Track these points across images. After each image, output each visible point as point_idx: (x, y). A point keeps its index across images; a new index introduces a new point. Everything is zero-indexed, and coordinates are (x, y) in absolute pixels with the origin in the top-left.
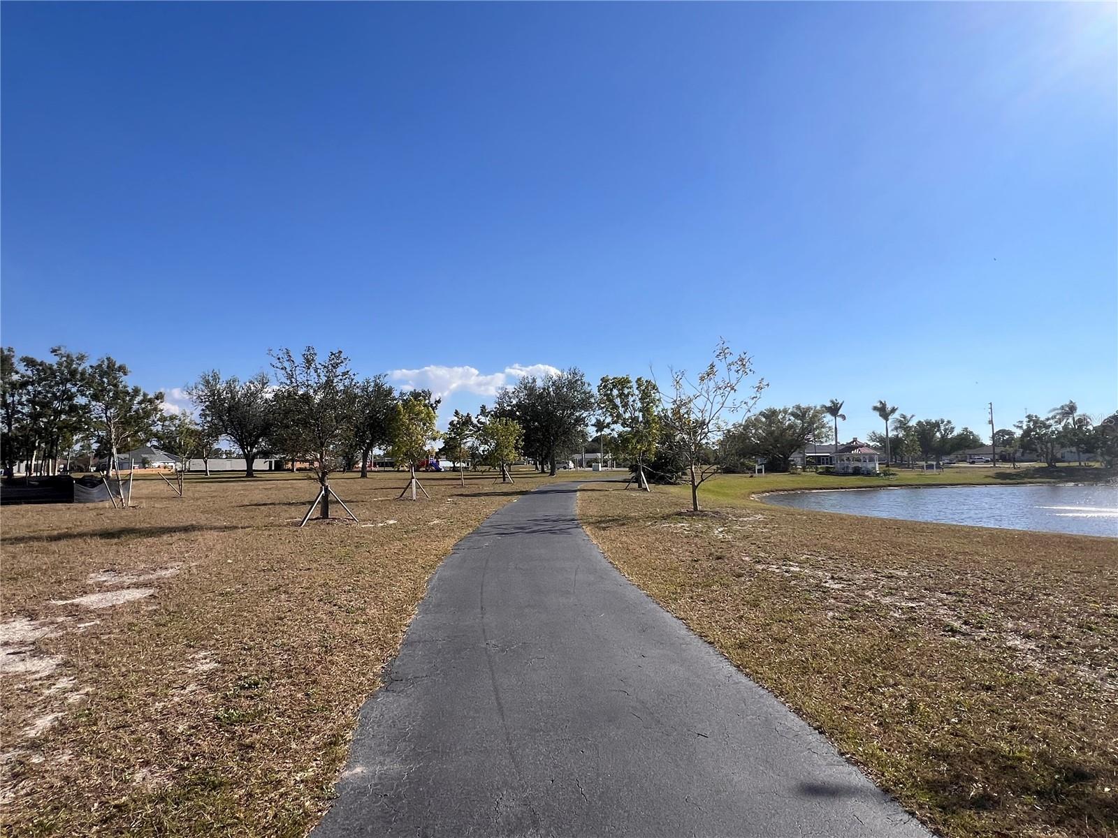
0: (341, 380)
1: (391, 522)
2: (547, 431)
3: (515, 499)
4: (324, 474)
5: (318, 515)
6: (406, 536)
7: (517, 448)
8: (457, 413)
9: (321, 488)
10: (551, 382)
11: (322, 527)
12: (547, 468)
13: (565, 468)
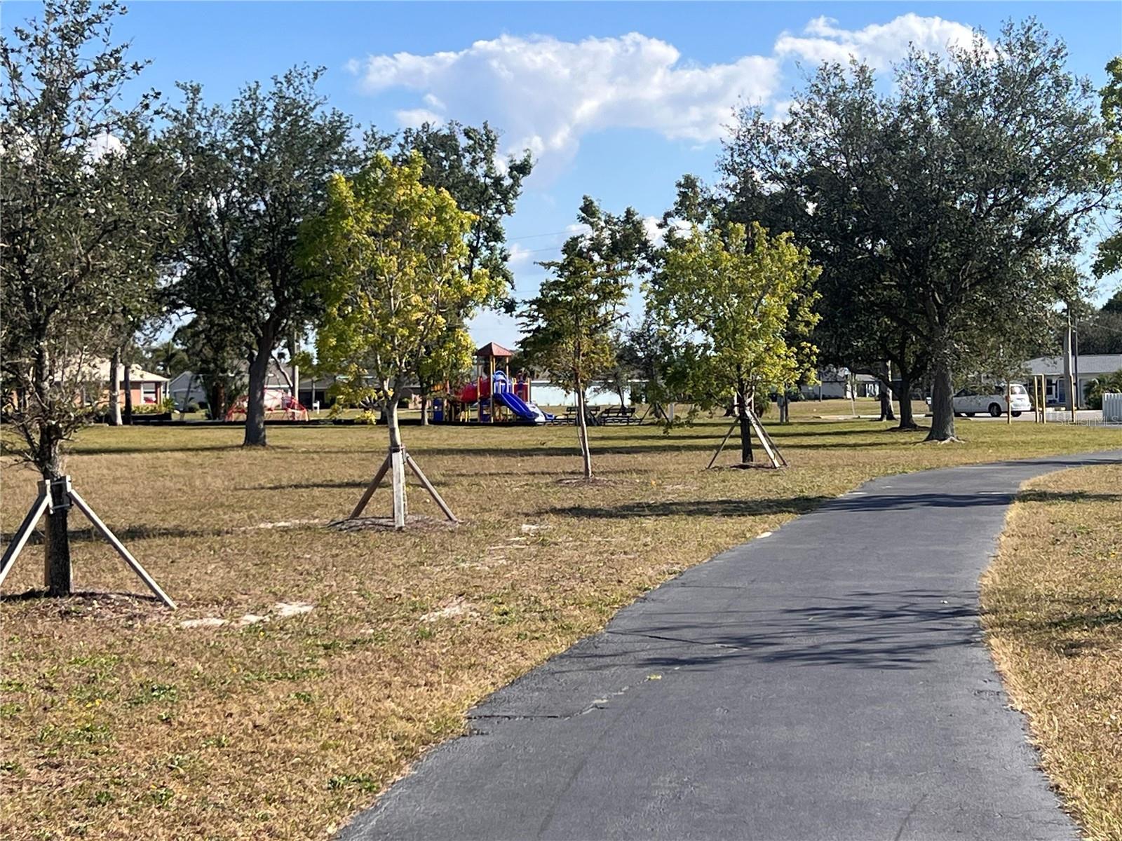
0: (96, 87)
1: (289, 610)
2: (917, 270)
3: (764, 530)
4: (50, 435)
5: (38, 581)
6: (322, 662)
7: (792, 338)
8: (588, 210)
9: (42, 486)
10: (931, 85)
11: (43, 625)
12: (921, 412)
13: (995, 410)
